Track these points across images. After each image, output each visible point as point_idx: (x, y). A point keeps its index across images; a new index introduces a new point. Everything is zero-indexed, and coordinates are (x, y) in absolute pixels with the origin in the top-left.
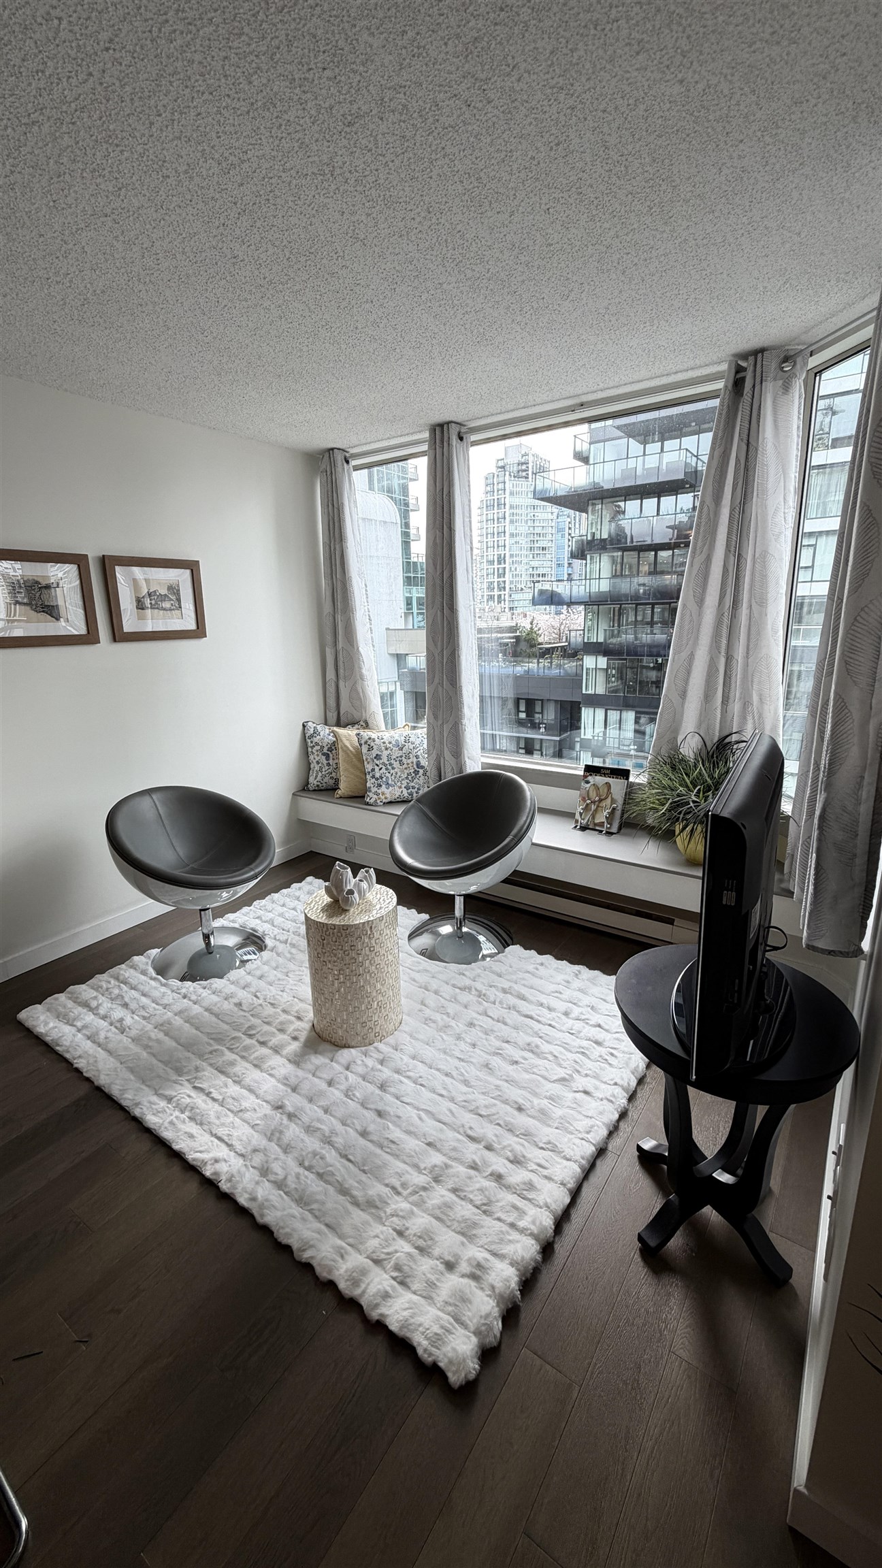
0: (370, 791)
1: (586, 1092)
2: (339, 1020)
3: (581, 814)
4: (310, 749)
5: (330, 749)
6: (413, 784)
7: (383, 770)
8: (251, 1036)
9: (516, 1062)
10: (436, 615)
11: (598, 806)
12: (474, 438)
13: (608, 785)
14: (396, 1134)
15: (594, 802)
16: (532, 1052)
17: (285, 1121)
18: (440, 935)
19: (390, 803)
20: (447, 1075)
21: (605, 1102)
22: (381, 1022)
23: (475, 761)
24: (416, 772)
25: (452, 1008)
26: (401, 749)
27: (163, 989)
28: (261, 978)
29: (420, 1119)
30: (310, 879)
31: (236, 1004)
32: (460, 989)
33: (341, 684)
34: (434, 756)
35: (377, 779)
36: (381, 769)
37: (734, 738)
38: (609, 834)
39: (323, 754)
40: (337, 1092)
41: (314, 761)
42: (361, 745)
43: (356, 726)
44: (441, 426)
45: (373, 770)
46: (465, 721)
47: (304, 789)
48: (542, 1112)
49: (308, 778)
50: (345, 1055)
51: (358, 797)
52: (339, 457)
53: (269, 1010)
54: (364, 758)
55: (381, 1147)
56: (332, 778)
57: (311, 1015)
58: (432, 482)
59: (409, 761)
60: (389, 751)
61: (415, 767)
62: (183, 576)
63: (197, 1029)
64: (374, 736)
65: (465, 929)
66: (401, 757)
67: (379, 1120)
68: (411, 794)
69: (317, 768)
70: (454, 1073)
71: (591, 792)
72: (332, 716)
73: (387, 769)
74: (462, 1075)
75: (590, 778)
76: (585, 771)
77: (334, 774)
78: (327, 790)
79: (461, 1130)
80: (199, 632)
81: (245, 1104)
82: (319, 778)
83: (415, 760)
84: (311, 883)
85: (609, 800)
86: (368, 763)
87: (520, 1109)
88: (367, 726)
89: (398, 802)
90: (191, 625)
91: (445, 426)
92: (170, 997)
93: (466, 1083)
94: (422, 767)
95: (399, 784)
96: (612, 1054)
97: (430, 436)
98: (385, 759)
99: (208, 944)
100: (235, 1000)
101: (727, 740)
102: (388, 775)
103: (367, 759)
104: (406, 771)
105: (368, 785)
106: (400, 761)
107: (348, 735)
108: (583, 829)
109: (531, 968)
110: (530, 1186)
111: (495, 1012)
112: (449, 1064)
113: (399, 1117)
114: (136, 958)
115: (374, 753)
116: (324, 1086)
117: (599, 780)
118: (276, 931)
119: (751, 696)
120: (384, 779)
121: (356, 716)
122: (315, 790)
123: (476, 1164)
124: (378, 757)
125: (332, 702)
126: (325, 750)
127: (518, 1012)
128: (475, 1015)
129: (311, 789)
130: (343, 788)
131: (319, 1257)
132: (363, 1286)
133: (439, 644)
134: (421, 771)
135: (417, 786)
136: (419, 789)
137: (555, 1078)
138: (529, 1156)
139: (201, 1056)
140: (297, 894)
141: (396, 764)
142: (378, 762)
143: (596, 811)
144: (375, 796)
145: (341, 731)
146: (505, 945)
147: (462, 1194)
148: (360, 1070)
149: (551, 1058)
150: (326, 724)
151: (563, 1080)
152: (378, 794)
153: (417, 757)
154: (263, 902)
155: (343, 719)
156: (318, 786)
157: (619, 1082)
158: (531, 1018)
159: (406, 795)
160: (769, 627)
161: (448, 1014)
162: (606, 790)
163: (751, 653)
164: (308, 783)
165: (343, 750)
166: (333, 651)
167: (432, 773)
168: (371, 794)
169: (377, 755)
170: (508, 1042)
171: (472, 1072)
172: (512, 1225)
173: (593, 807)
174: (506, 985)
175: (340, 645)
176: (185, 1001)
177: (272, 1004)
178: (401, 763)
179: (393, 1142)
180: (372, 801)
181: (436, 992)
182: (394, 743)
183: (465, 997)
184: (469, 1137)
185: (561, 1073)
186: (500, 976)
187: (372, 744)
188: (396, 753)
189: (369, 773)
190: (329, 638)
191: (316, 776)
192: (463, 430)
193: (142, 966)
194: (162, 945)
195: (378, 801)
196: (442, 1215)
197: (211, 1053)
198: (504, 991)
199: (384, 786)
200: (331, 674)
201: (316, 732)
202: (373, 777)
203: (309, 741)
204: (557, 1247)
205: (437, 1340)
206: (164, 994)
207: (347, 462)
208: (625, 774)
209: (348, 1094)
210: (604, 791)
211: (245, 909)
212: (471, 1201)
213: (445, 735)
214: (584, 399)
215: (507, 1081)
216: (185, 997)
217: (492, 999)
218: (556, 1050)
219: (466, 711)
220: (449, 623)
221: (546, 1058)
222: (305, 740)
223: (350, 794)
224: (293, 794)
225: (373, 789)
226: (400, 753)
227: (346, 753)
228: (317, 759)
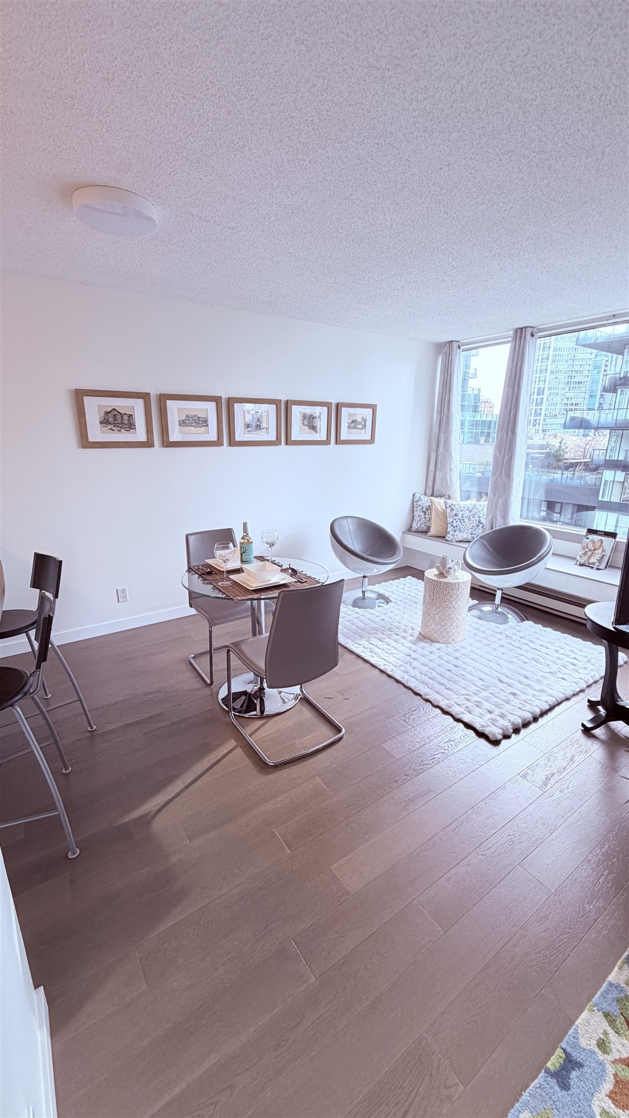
0: (449, 534)
1: (563, 679)
2: (436, 629)
3: (581, 556)
4: (415, 508)
5: (427, 509)
6: (475, 532)
7: (458, 523)
8: (391, 631)
9: (526, 663)
10: (502, 436)
11: (593, 553)
12: (540, 334)
13: (602, 541)
14: (464, 673)
15: (590, 550)
16: (535, 661)
17: (412, 659)
18: (483, 611)
19: (460, 541)
20: (488, 660)
21: (573, 683)
22: (456, 634)
23: (515, 520)
24: (478, 526)
25: (492, 639)
26: (470, 512)
28: (391, 612)
29: (476, 671)
30: (409, 577)
31: (381, 620)
32: (496, 632)
33: (438, 473)
34: (490, 517)
35: (454, 527)
38: (598, 569)
39: (423, 512)
40: (435, 656)
41: (417, 515)
42: (446, 508)
43: (443, 498)
44: (521, 329)
45: (452, 522)
46: (512, 498)
47: (409, 530)
48: (538, 680)
49: (412, 524)
50: (437, 645)
51: (442, 537)
52: (455, 345)
53: (397, 624)
54: (448, 515)
55: (457, 676)
56: (426, 525)
57: (420, 629)
58: (511, 360)
59: (474, 519)
60: (463, 512)
61: (477, 522)
62: (368, 412)
63: (365, 625)
64: (454, 503)
65: (500, 610)
66: (470, 516)
67: (455, 668)
68: (473, 538)
69: (418, 519)
70: (493, 660)
71: (589, 544)
72: (429, 491)
73: (460, 522)
74: (496, 661)
77: (427, 524)
78: (421, 532)
79: (496, 678)
80: (372, 441)
81: (392, 652)
82: (418, 525)
83: (478, 519)
84: (410, 579)
85: (600, 550)
86: (450, 518)
87: (526, 677)
88: (449, 498)
89: (465, 541)
90: (368, 437)
91: (524, 329)
93: (499, 665)
94: (482, 523)
95: (467, 531)
97: (514, 334)
98: (460, 516)
99: (364, 595)
100: (381, 618)
102: (461, 525)
104: (472, 525)
105: (448, 530)
106: (469, 518)
107: (439, 503)
108: (581, 565)
109: (538, 631)
110: (530, 700)
111: (516, 644)
112: (491, 657)
113: (465, 669)
115: (454, 512)
116: (428, 653)
117: (596, 538)
118: (395, 596)
120: (458, 528)
121: (444, 492)
122: (415, 532)
123: (503, 688)
124: (456, 515)
125: (430, 484)
126: (424, 510)
127: (528, 646)
128: (504, 643)
129: (413, 530)
130: (433, 532)
131: (433, 698)
132: (452, 709)
133: (502, 453)
134: (481, 525)
135: (477, 533)
136: (478, 535)
137: (547, 671)
138: (529, 691)
139: (370, 634)
140: (404, 582)
141: (466, 520)
142: (456, 518)
143: (591, 555)
144: (452, 537)
145: (435, 500)
146: (523, 620)
147: (496, 696)
148: (445, 651)
149: (546, 665)
150: (425, 494)
151: (551, 673)
152: (454, 536)
153: (479, 517)
154: (386, 584)
155: (435, 493)
156: (417, 529)
157: (582, 678)
158: (536, 649)
159: (470, 538)
161: (489, 641)
162: (599, 544)
164: (411, 527)
165: (435, 510)
166: (436, 454)
167: (488, 526)
168: (449, 535)
170: (522, 655)
171: (502, 662)
172: (519, 708)
173: (589, 553)
174: (524, 636)
175: (440, 451)
177: (398, 622)
178: (469, 520)
179: (463, 675)
180: (450, 539)
181: (483, 632)
182: (466, 508)
183: (499, 636)
184: (500, 681)
185: (549, 670)
186: (519, 631)
187: (454, 507)
188: (467, 514)
189: (450, 523)
190: (434, 447)
192: (535, 330)
195: (453, 540)
196: (487, 699)
197: (374, 633)
198: (521, 638)
199: (458, 531)
200: (432, 467)
201: (420, 499)
202: (452, 526)
203: (415, 504)
204: (540, 720)
205: (483, 726)
206: (347, 611)
207: (459, 348)
208: (613, 535)
209: (440, 657)
210: (598, 545)
211: (377, 585)
212: (500, 699)
213: (499, 506)
214: (615, 313)
215: (521, 668)
216: (357, 613)
217: (514, 639)
218: (549, 663)
219: (514, 492)
220: (510, 441)
221: (543, 664)
222: (413, 503)
223: (436, 534)
224: (403, 532)
225: (451, 533)
226: (470, 514)
227: (437, 512)
228: (419, 514)
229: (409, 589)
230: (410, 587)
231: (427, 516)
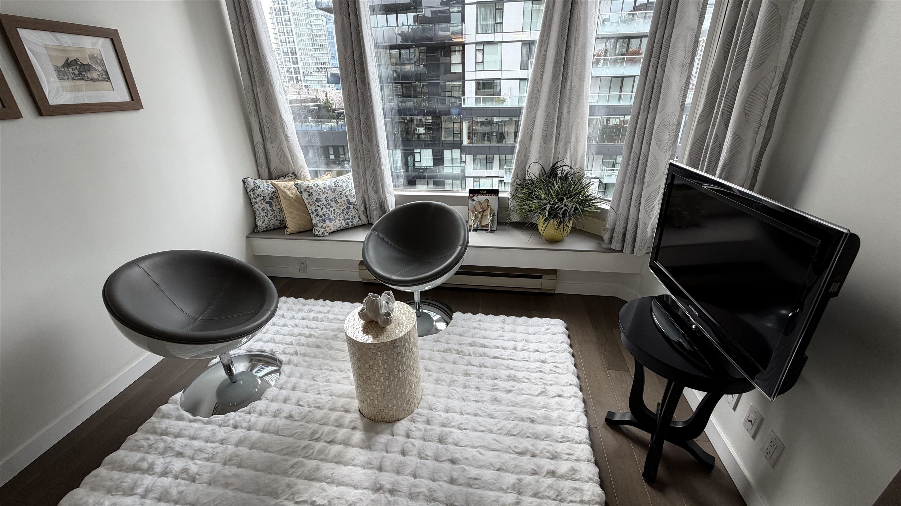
0: (317, 226)
1: (559, 396)
3: (473, 221)
4: (253, 200)
5: (272, 198)
6: (348, 217)
7: (324, 209)
8: (317, 440)
9: (510, 391)
10: (350, 87)
11: (482, 215)
13: (487, 201)
14: (474, 472)
15: (479, 213)
16: (514, 380)
17: (390, 498)
19: (334, 232)
20: (475, 415)
21: (573, 398)
24: (348, 208)
25: (447, 367)
26: (334, 192)
27: (210, 427)
28: (294, 388)
29: (481, 454)
31: (287, 418)
32: (443, 352)
33: (269, 145)
34: (360, 194)
35: (321, 217)
36: (322, 209)
37: (559, 164)
38: (492, 231)
39: (267, 203)
40: (413, 458)
41: (260, 209)
42: (301, 193)
43: (287, 178)
45: (316, 210)
47: (254, 232)
48: (546, 418)
49: (255, 223)
50: (400, 427)
51: (307, 232)
53: (319, 413)
54: (306, 202)
55: (470, 486)
56: (277, 220)
59: (342, 200)
60: (325, 195)
61: (347, 203)
63: (266, 450)
64: (308, 183)
65: (423, 311)
66: (335, 198)
67: (455, 467)
68: (348, 224)
69: (263, 214)
70: (479, 412)
72: (264, 172)
73: (327, 208)
74: (486, 412)
75: (475, 198)
77: (278, 217)
78: (274, 229)
79: (510, 450)
80: (134, 103)
82: (266, 221)
83: (346, 199)
84: (285, 302)
86: (311, 205)
87: (533, 421)
88: (296, 177)
89: (339, 231)
90: (125, 97)
92: (221, 433)
93: (491, 416)
94: (352, 203)
95: (338, 218)
96: (556, 367)
98: (324, 201)
99: (232, 374)
100: (284, 415)
101: (556, 166)
102: (329, 212)
103: (309, 203)
104: (341, 208)
105: (314, 222)
106: (335, 201)
107: (286, 186)
108: (475, 230)
109: (476, 325)
110: (574, 471)
111: (477, 360)
112: (473, 407)
113: (467, 459)
114: (164, 408)
115: (315, 197)
116: (400, 458)
117: (481, 198)
118: (282, 347)
119: (570, 138)
120: (327, 216)
121: (285, 170)
122: (264, 231)
123: (535, 470)
124: (318, 200)
125: (263, 161)
126: (268, 200)
127: (488, 356)
128: (465, 367)
129: (260, 230)
130: (291, 226)
133: (356, 110)
134: (352, 206)
135: (351, 218)
137: (537, 393)
138: (558, 450)
139: (285, 473)
141: (333, 204)
142: (319, 204)
143: (481, 218)
144: (323, 230)
145: (281, 183)
147: (540, 495)
148: (418, 434)
149: (526, 381)
150: (260, 177)
151: (543, 392)
152: (324, 228)
153: (346, 196)
155: (274, 173)
156: (266, 227)
157: (572, 383)
158: (498, 358)
159: (344, 225)
161: (448, 372)
162: (486, 204)
163: (572, 110)
164: (256, 226)
165: (283, 196)
166: (257, 117)
167: (361, 207)
168: (318, 229)
169: (317, 198)
172: (581, 502)
173: (479, 216)
174: (470, 340)
175: (263, 113)
176: (238, 430)
177: (318, 407)
179: (476, 479)
180: (320, 233)
182: (327, 188)
183: (450, 357)
184: (518, 453)
185: (538, 388)
187: (311, 191)
188: (331, 196)
189: (313, 213)
190: (251, 108)
191: (264, 221)
193: (175, 413)
194: (184, 387)
195: (325, 233)
197: (292, 467)
198: (471, 345)
199: (327, 221)
200: (258, 138)
201: (255, 185)
202: (317, 215)
203: (251, 193)
206: (213, 432)
208: (495, 192)
209: (421, 456)
210: (485, 205)
213: (368, 179)
215: (513, 405)
217: (467, 353)
219: (383, 159)
221: (523, 382)
222: (247, 193)
223: (298, 230)
224: (246, 237)
225: (320, 225)
226: (334, 195)
227: (288, 200)
228: (262, 207)
229: (292, 322)
230: (294, 317)
231: (274, 208)
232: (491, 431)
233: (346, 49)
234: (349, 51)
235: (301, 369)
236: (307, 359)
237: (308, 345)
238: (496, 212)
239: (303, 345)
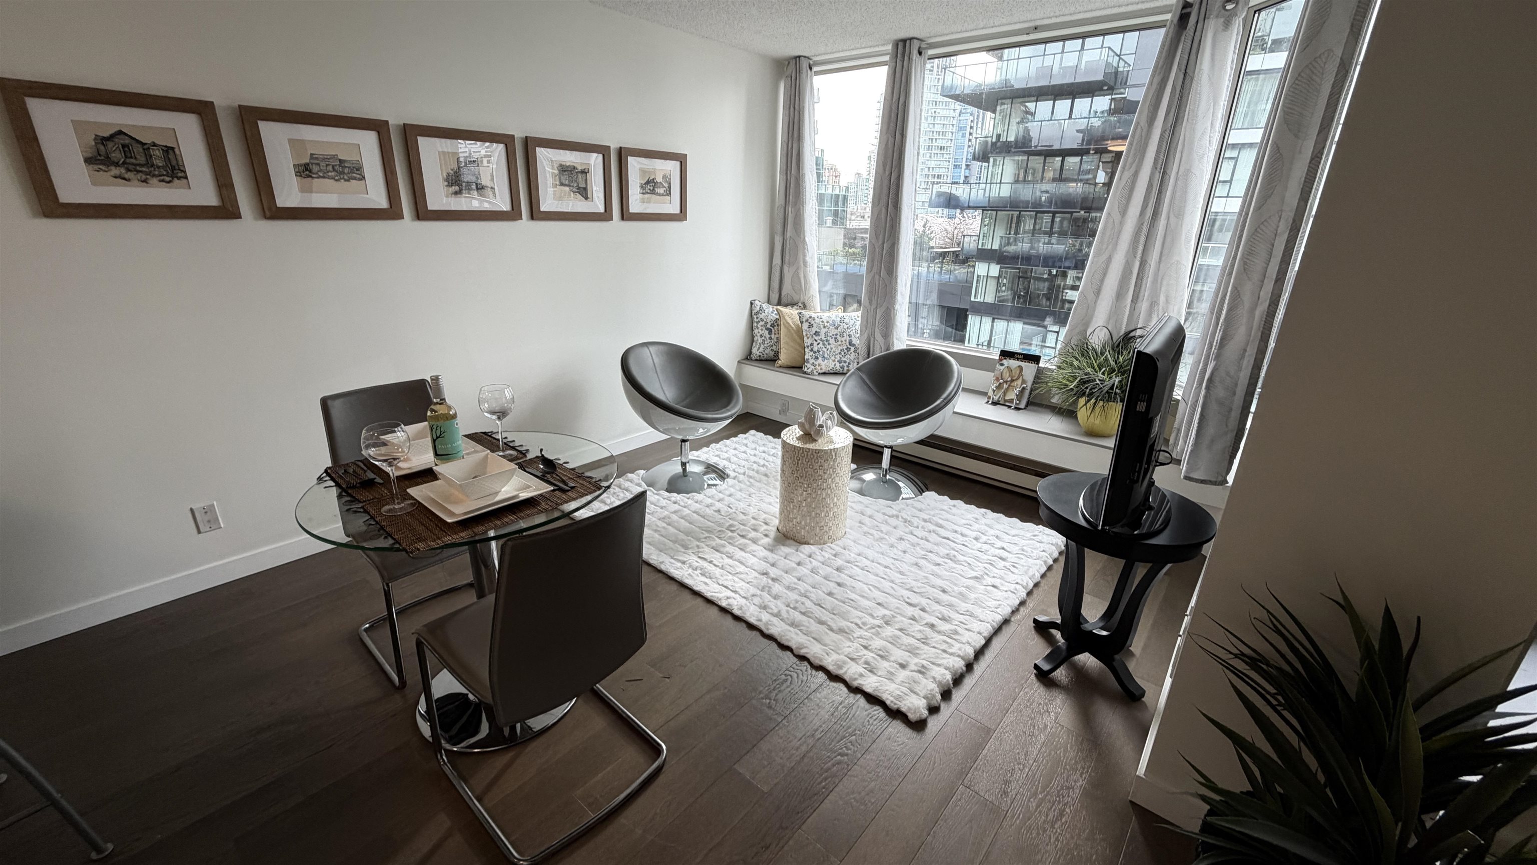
0: (808, 362)
1: (994, 586)
2: (803, 523)
3: (994, 391)
4: (755, 324)
5: (773, 326)
6: (845, 359)
7: (821, 345)
8: (732, 531)
9: (939, 565)
10: (880, 211)
11: (1009, 386)
12: (931, 52)
13: (1021, 368)
14: (853, 596)
15: (1006, 382)
16: (951, 559)
17: (770, 581)
18: (864, 481)
19: (824, 373)
20: (886, 567)
21: (1009, 592)
22: (834, 528)
23: (902, 341)
24: (848, 349)
25: (884, 528)
26: (837, 328)
27: (657, 497)
28: (730, 495)
29: (870, 589)
30: (753, 432)
31: (715, 511)
32: (888, 516)
33: (786, 268)
34: (866, 335)
35: (815, 352)
36: (818, 344)
37: (1139, 332)
38: (1017, 409)
39: (767, 329)
40: (805, 570)
41: (758, 335)
42: (802, 322)
43: (795, 307)
44: (904, 41)
45: (812, 344)
46: (897, 307)
47: (747, 359)
48: (961, 594)
49: (751, 349)
50: (807, 549)
51: (797, 367)
52: (805, 64)
53: (742, 517)
54: (804, 334)
55: (844, 603)
56: (772, 350)
57: (777, 522)
58: (890, 91)
59: (843, 339)
60: (826, 330)
61: (848, 344)
62: (672, 167)
63: (690, 523)
64: (814, 315)
65: (888, 477)
66: (837, 335)
67: (839, 588)
68: (842, 367)
69: (760, 340)
70: (891, 566)
71: (1004, 374)
72: (775, 297)
73: (824, 344)
74: (897, 568)
75: (1005, 362)
76: (1000, 355)
77: (774, 347)
78: (766, 360)
79: (901, 599)
80: (682, 215)
81: (738, 570)
82: (761, 350)
83: (848, 338)
84: (754, 435)
85: (1019, 382)
86: (808, 338)
87: (944, 591)
88: (805, 307)
89: (831, 373)
90: (675, 209)
91: (908, 42)
92: (664, 503)
93: (902, 573)
94: (854, 345)
95: (833, 358)
96: (1014, 566)
97: (892, 50)
98: (822, 336)
99: (684, 470)
100: (714, 508)
101: (1132, 334)
102: (825, 350)
103: (806, 335)
104: (840, 348)
105: (806, 357)
106: (836, 338)
107: (791, 314)
108: (995, 403)
109: (945, 508)
110: (956, 632)
111: (920, 533)
112: (888, 561)
113: (854, 587)
114: (630, 475)
115: (814, 330)
116: (795, 565)
117: (1013, 363)
118: (734, 466)
119: (1158, 296)
120: (821, 353)
121: (796, 298)
122: (756, 360)
123: (914, 617)
125: (776, 285)
126: (768, 326)
127: (937, 534)
128: (903, 534)
129: (753, 358)
130: (783, 359)
131: (812, 653)
132: (845, 670)
133: (881, 237)
134: (852, 349)
135: (848, 361)
136: (849, 364)
137: (970, 576)
138: (952, 617)
139: (699, 540)
140: (745, 441)
141: (832, 341)
142: (816, 338)
143: (1007, 389)
144: (812, 367)
145: (784, 310)
146: (921, 492)
147: (906, 632)
148: (820, 558)
149: (966, 565)
150: (769, 302)
151: (976, 578)
152: (815, 365)
153: (850, 336)
154: (718, 446)
155: (784, 300)
156: (760, 356)
157: (1020, 582)
158: (948, 539)
159: (838, 368)
160: (1183, 237)
161: (882, 532)
162: (1018, 372)
163: (1163, 258)
164: (751, 353)
165: (785, 327)
166: (781, 239)
167: (863, 351)
168: (808, 365)
169: (816, 332)
170: (931, 552)
171: (905, 568)
172: (944, 651)
173: (1005, 386)
174: (926, 517)
175: (789, 234)
176: (676, 505)
177: (743, 513)
178: (836, 340)
179: (852, 600)
180: (809, 371)
181: (870, 517)
182: (831, 322)
183: (893, 521)
184: (907, 603)
185: (974, 574)
186: (920, 510)
187: (812, 322)
188: (833, 331)
189: (808, 347)
190: (779, 228)
191: (759, 348)
192: (923, 46)
193: (636, 481)
194: (647, 469)
195: (815, 371)
196: (894, 641)
197: (705, 538)
198: (925, 521)
199: (820, 359)
200: (777, 260)
201: (761, 309)
202: (812, 350)
203: (755, 317)
204: (975, 667)
205: (899, 698)
206: (658, 500)
207: (811, 69)
208: (1036, 359)
209: (813, 571)
210: (1016, 373)
211: (705, 449)
212: (913, 637)
213: (878, 318)
214: (1038, 23)
215: (933, 575)
216: (675, 503)
217: (915, 524)
218: (969, 560)
219: (899, 297)
220: (892, 219)
221: (962, 564)
222: (751, 316)
223: (789, 364)
224: (738, 362)
225: (811, 361)
226: (836, 332)
227: (788, 329)
228: (761, 333)
229: (753, 452)
230: (756, 449)
231: (773, 336)
232: (892, 582)
233: (885, 170)
234: (887, 173)
235: (742, 486)
236: (751, 480)
237: (757, 472)
238: (1029, 385)
239: (753, 470)
